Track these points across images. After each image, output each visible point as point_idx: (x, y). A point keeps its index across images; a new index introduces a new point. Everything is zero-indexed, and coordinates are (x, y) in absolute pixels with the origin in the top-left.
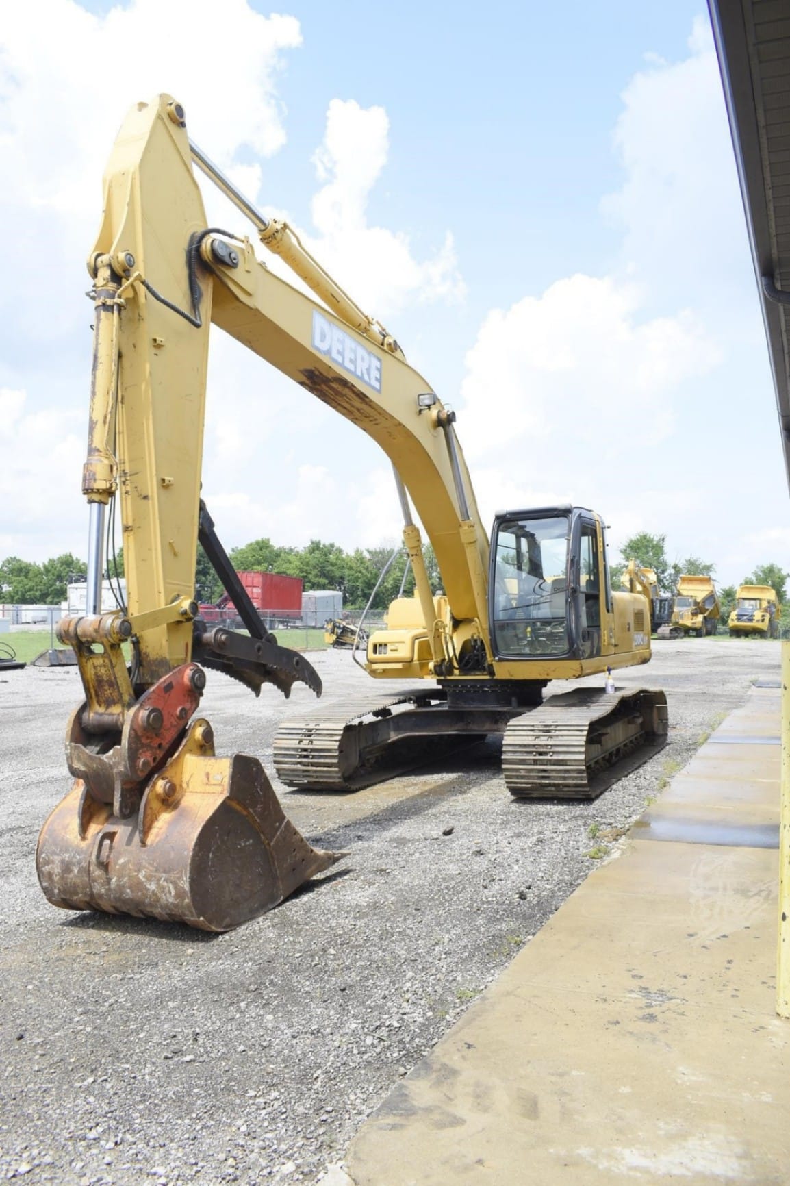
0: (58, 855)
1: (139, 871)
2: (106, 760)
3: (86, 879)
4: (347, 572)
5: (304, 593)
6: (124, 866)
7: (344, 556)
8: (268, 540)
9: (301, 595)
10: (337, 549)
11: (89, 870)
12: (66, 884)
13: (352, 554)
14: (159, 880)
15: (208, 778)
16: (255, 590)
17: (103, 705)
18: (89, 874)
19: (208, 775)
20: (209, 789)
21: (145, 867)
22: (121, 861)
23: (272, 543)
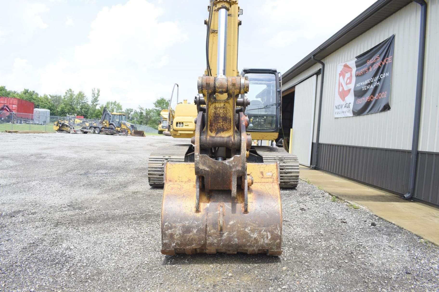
0: (179, 223)
1: (246, 227)
2: (228, 164)
3: (204, 235)
4: (41, 103)
5: (34, 109)
6: (233, 226)
7: (39, 96)
8: (5, 87)
9: (33, 110)
10: (36, 94)
11: (206, 230)
12: (185, 240)
13: (43, 96)
14: (260, 231)
15: (263, 175)
16: (14, 106)
17: (214, 132)
18: (206, 232)
19: (262, 173)
20: (263, 180)
21: (249, 225)
22: (231, 223)
23: (6, 88)
